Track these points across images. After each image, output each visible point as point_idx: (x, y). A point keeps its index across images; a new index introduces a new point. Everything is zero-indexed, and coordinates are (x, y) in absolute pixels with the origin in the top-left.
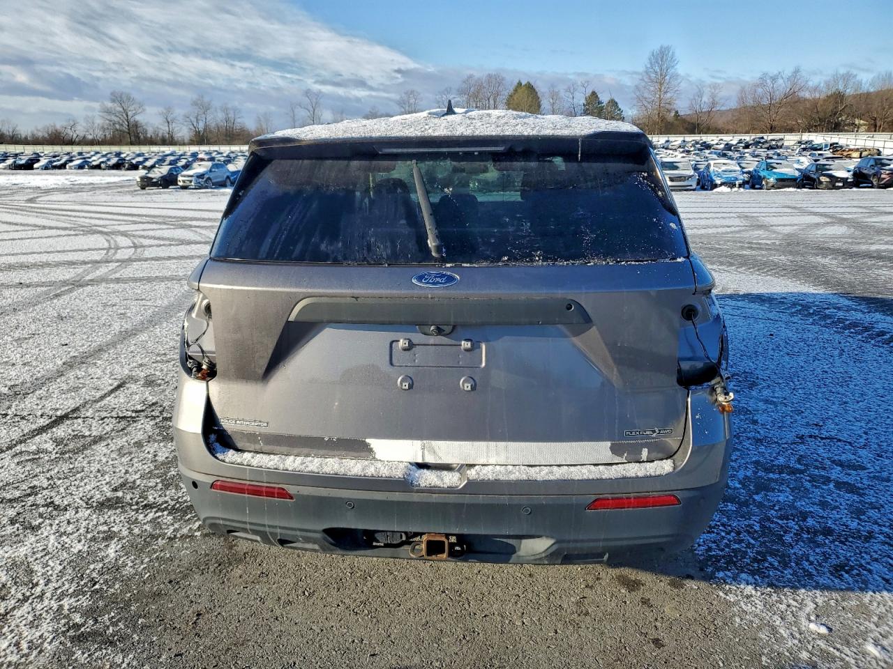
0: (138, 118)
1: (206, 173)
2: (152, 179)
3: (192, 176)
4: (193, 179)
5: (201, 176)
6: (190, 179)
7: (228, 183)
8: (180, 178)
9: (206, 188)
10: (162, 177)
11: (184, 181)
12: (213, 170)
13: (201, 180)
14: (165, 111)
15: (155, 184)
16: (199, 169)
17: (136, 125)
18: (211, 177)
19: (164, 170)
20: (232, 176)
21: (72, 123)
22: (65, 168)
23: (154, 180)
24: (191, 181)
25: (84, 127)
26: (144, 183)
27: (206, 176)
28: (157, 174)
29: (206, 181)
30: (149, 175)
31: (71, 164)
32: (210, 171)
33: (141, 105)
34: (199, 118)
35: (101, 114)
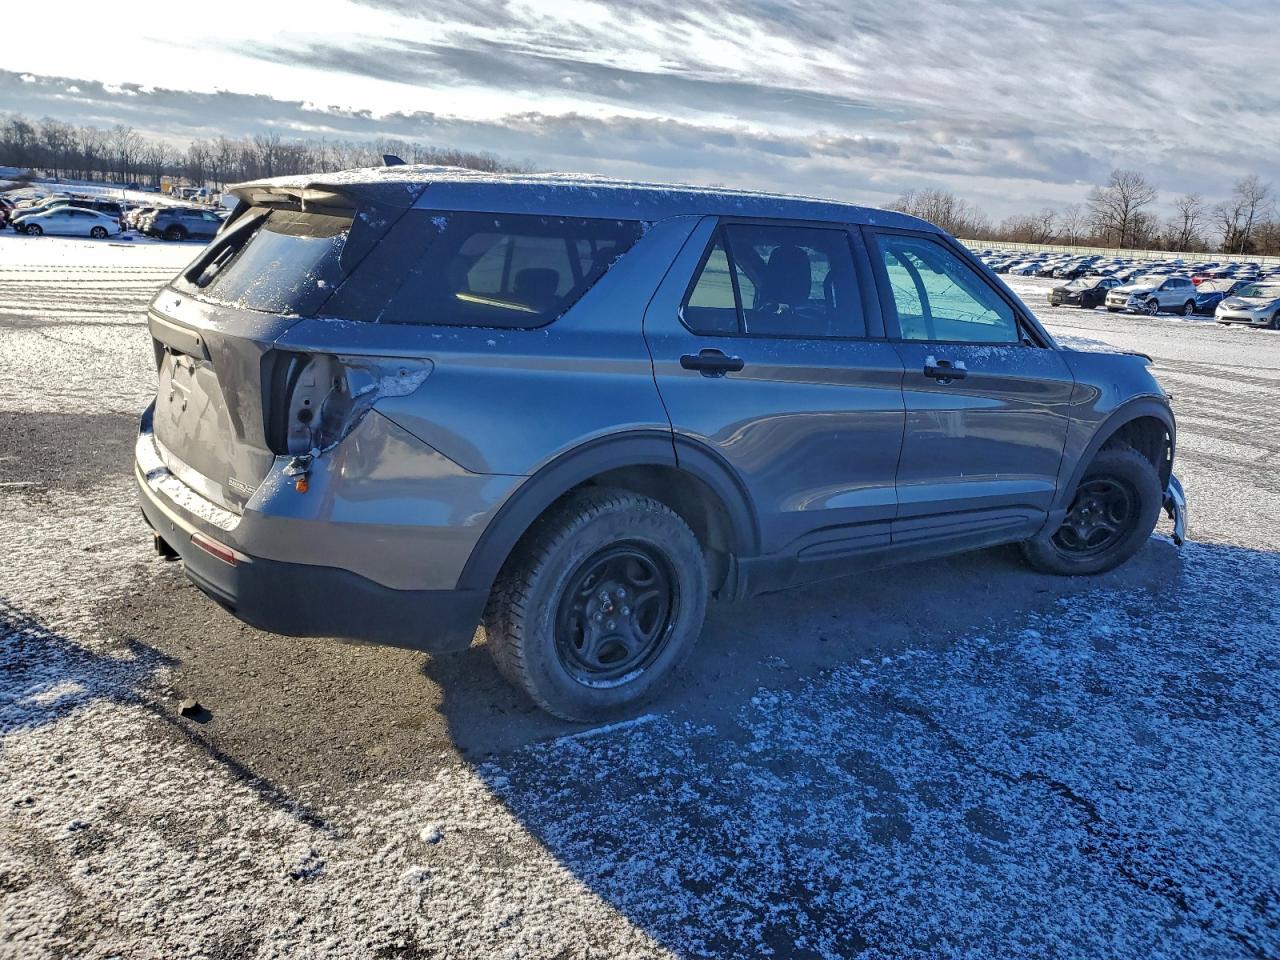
0: (1141, 209)
1: (1153, 291)
2: (1070, 292)
3: (1128, 294)
4: (1128, 298)
5: (1143, 295)
6: (1124, 297)
7: (1190, 308)
8: (1110, 296)
9: (1146, 313)
10: (1084, 292)
11: (1113, 301)
12: (1166, 288)
13: (1140, 301)
14: (1186, 200)
15: (1072, 301)
16: (1143, 285)
17: (1139, 220)
18: (1159, 298)
19: (1090, 282)
20: (1200, 300)
21: (1048, 214)
22: (1007, 272)
23: (1072, 295)
24: (1124, 302)
25: (1063, 220)
26: (1057, 298)
27: (1151, 296)
28: (1080, 286)
29: (1148, 303)
30: (1069, 288)
31: (1015, 268)
32: (1161, 289)
33: (1152, 191)
34: (1241, 211)
35: (1090, 202)
